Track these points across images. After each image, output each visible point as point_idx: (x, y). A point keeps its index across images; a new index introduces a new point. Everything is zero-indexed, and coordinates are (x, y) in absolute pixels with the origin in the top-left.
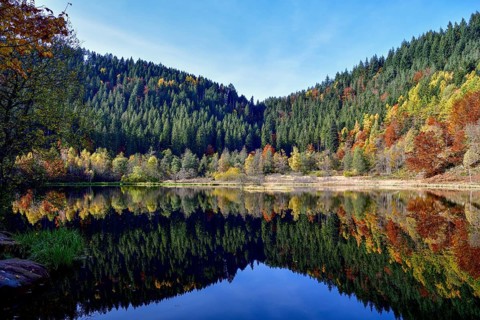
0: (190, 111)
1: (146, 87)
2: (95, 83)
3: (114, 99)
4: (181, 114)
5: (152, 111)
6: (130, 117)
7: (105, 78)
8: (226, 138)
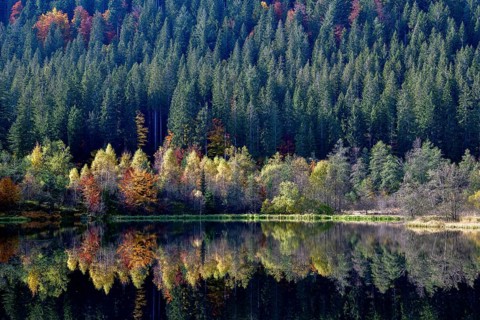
0: (454, 47)
1: (355, 4)
2: (250, 9)
3: (286, 39)
4: (430, 58)
5: (368, 57)
6: (316, 77)
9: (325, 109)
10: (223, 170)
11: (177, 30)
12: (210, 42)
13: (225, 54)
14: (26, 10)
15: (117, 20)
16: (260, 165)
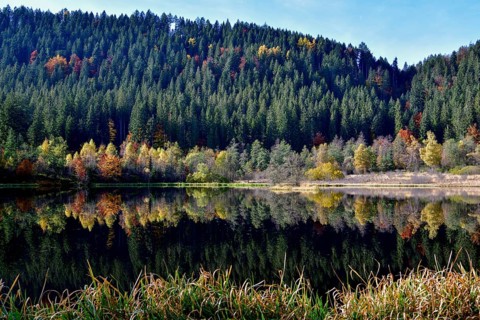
0: (298, 87)
1: (243, 59)
2: (180, 59)
3: (202, 79)
4: (285, 92)
5: (250, 90)
6: (219, 101)
7: (192, 51)
8: (343, 122)
9: (225, 119)
10: (163, 156)
11: (135, 70)
12: (156, 77)
13: (165, 85)
14: (40, 56)
15: (98, 62)
16: (185, 153)
